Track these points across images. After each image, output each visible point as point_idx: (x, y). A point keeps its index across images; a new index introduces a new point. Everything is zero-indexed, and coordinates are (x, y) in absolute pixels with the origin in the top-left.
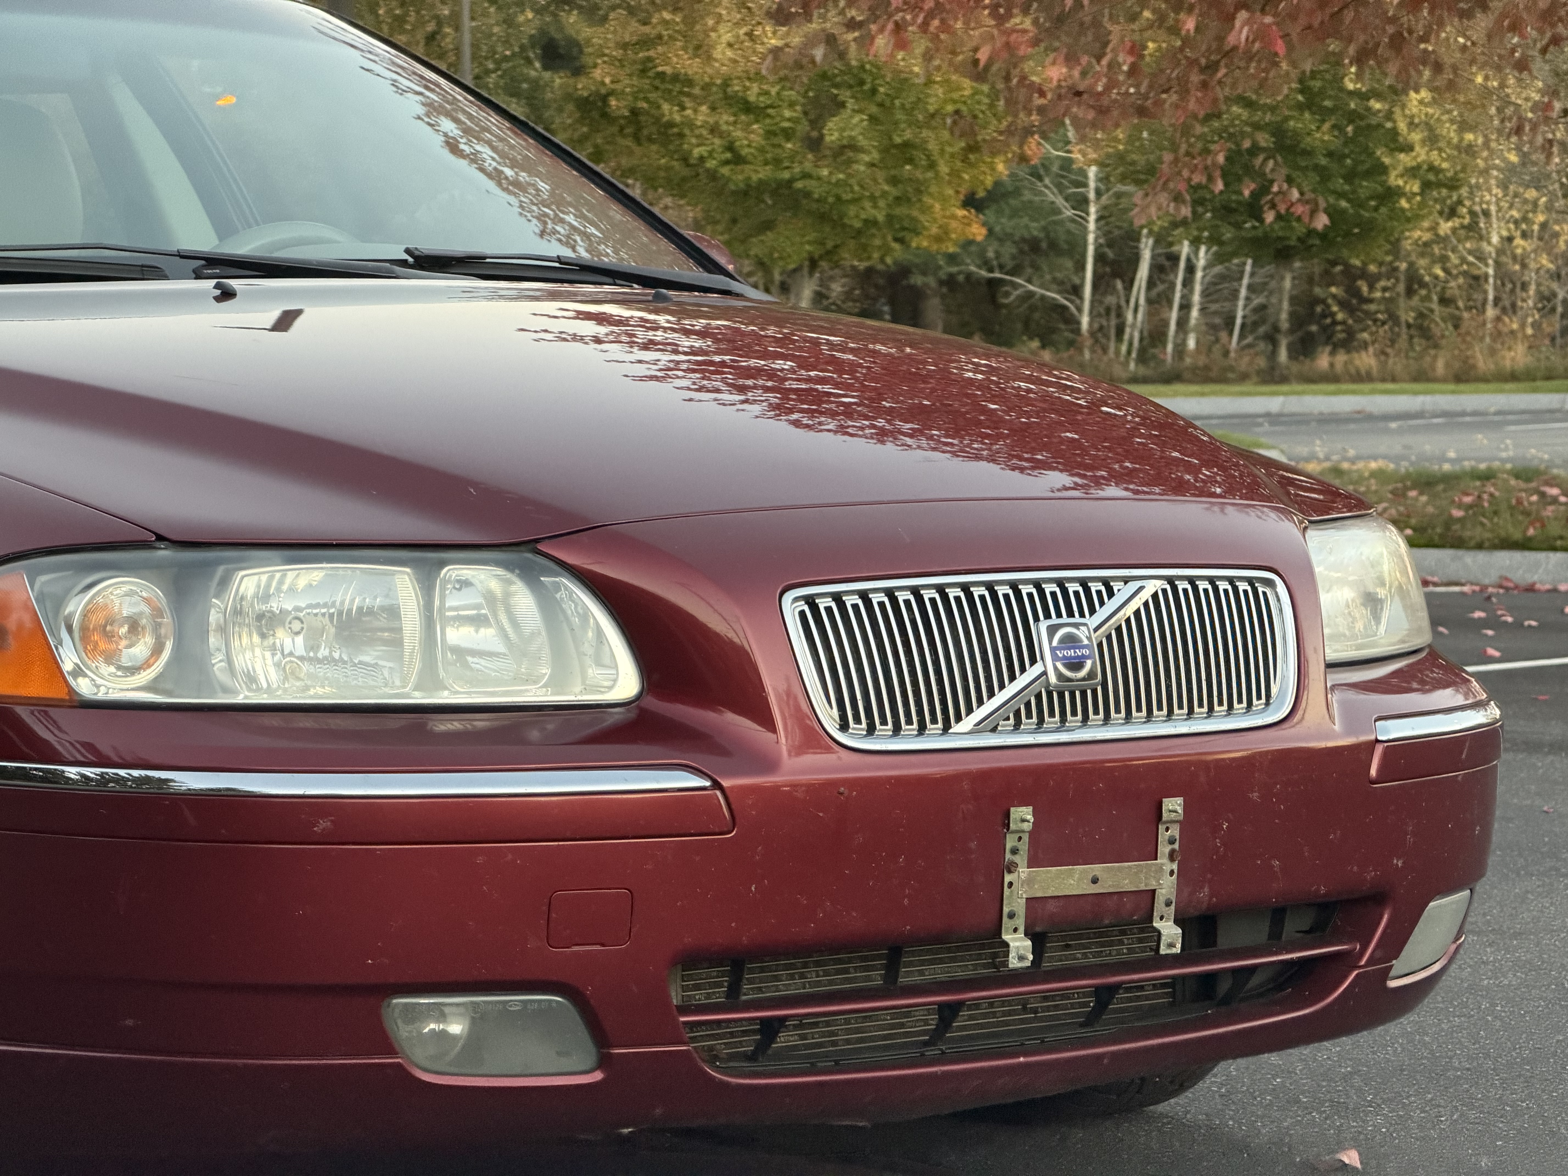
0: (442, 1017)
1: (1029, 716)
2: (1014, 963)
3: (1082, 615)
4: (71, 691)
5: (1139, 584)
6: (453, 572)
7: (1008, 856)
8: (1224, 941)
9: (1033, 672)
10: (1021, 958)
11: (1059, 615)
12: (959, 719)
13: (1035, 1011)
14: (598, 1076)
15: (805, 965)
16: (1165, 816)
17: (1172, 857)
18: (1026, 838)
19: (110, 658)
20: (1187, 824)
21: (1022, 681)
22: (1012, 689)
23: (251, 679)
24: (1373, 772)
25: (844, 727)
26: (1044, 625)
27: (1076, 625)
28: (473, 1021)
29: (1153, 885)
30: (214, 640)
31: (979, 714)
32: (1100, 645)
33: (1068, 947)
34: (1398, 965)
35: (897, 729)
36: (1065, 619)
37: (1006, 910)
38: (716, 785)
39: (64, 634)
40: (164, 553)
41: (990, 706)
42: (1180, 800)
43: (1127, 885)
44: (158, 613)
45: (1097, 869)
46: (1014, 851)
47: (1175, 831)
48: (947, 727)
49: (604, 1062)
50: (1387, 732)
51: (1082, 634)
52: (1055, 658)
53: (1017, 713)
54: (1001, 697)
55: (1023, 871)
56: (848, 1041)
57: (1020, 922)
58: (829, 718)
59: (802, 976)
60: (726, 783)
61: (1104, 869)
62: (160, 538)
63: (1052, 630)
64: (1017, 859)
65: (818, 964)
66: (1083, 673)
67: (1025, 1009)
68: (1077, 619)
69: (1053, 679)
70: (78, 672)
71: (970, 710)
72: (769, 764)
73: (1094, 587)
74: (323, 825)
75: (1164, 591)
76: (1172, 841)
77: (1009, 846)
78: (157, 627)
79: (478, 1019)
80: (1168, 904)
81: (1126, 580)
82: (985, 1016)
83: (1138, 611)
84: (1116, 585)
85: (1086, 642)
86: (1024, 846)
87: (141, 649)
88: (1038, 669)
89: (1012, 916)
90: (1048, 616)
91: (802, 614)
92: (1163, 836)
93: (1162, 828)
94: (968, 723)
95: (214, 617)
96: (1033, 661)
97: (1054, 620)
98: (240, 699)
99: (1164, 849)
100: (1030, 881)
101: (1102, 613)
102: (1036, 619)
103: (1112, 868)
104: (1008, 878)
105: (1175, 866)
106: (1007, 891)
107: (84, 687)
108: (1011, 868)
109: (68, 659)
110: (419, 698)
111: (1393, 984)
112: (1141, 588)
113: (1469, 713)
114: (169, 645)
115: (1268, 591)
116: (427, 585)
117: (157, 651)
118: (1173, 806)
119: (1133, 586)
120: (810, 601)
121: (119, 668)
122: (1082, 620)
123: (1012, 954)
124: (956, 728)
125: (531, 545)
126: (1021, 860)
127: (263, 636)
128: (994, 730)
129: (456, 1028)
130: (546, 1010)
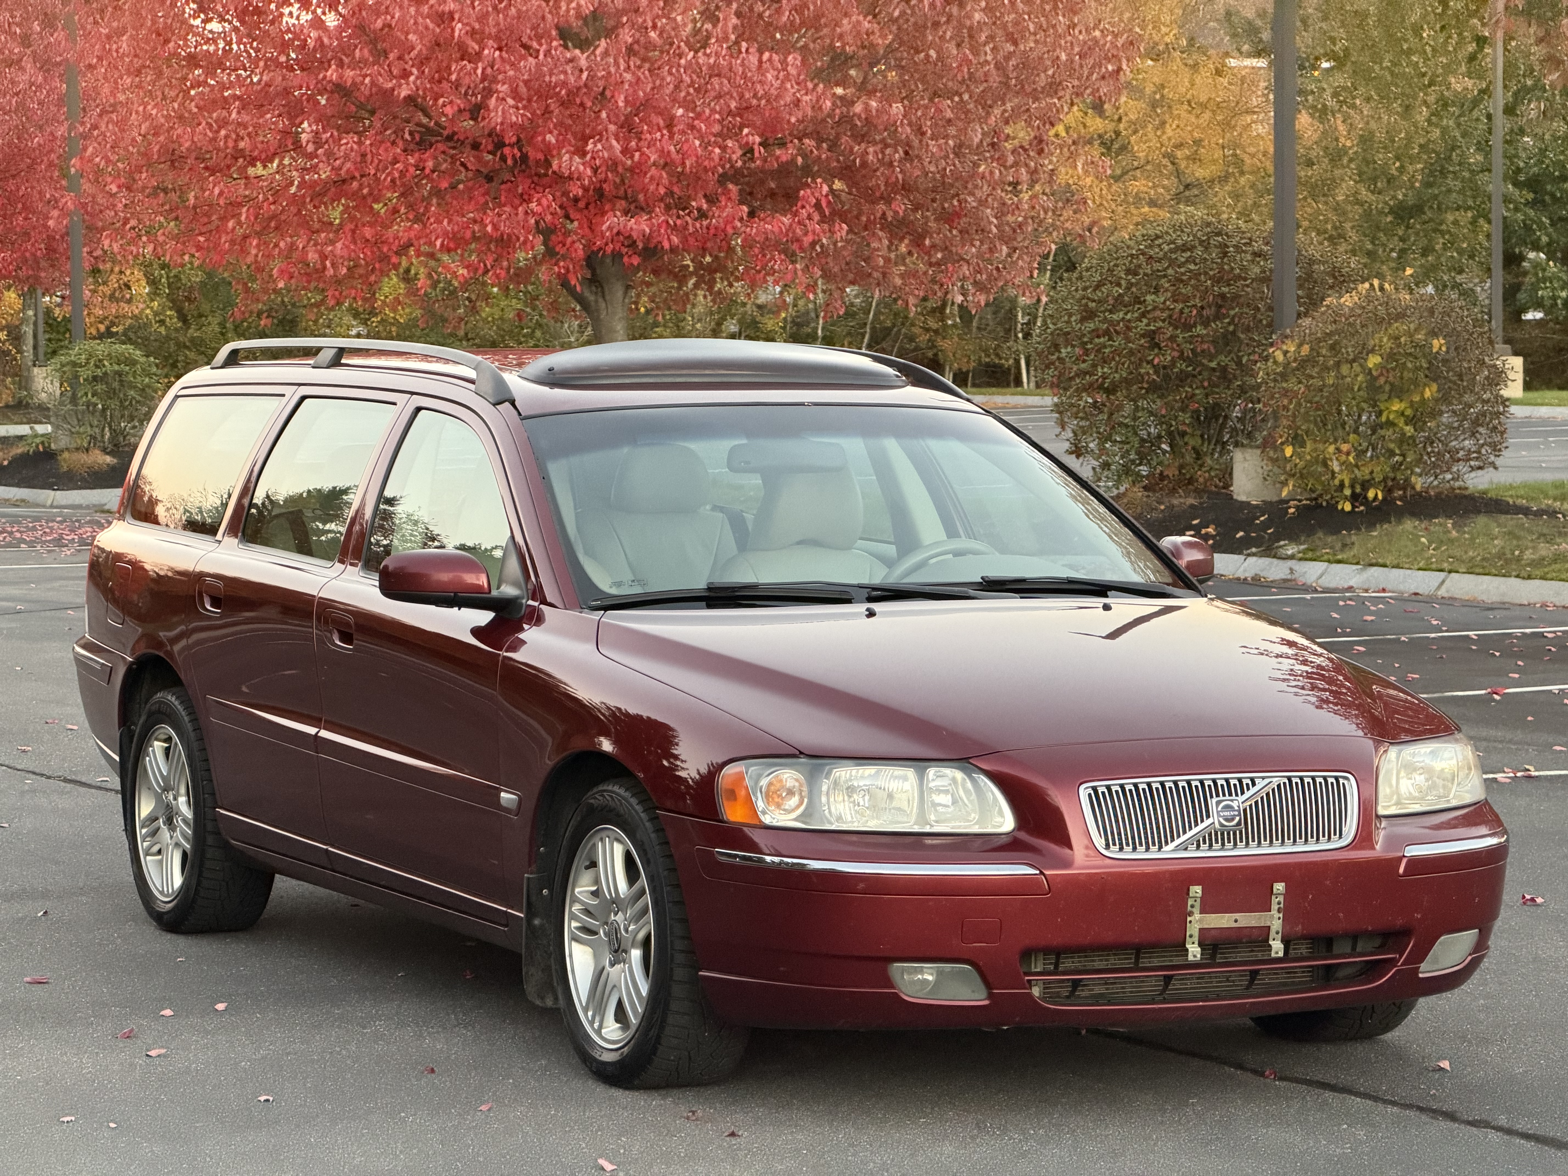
0: (922, 973)
1: (1205, 843)
2: (1190, 958)
3: (1237, 795)
4: (760, 821)
5: (1270, 780)
6: (932, 772)
7: (1189, 908)
8: (1336, 950)
9: (1207, 822)
10: (1195, 956)
11: (1224, 795)
12: (1167, 843)
13: (1233, 981)
14: (986, 1002)
15: (1108, 955)
16: (1275, 891)
17: (1279, 911)
18: (1199, 900)
19: (778, 806)
20: (1286, 895)
21: (1201, 826)
22: (1195, 830)
23: (839, 818)
24: (1401, 870)
25: (1107, 846)
26: (1215, 800)
27: (1232, 801)
28: (937, 975)
29: (1268, 924)
30: (824, 799)
31: (1177, 842)
32: (1245, 810)
33: (1252, 951)
34: (1423, 966)
35: (1135, 849)
36: (1227, 797)
37: (1188, 934)
38: (1042, 873)
39: (759, 794)
40: (803, 760)
41: (1183, 838)
42: (1283, 884)
43: (1254, 923)
44: (801, 785)
45: (1237, 916)
46: (1192, 906)
47: (1281, 899)
48: (1160, 847)
49: (990, 996)
50: (1409, 852)
51: (1235, 805)
52: (1219, 816)
53: (1198, 842)
54: (1189, 834)
55: (1197, 916)
56: (1131, 992)
57: (1196, 939)
58: (1100, 843)
59: (1107, 960)
60: (1047, 872)
61: (1240, 916)
62: (801, 753)
63: (1218, 803)
64: (1194, 910)
65: (1115, 955)
66: (1235, 823)
67: (1228, 981)
68: (1234, 797)
69: (1217, 825)
70: (764, 813)
71: (1173, 840)
72: (1068, 864)
73: (1245, 782)
74: (861, 886)
75: (1284, 784)
76: (1279, 903)
77: (1189, 904)
78: (801, 791)
79: (940, 973)
80: (1277, 933)
81: (1263, 778)
82: (1207, 983)
83: (1268, 793)
84: (1257, 781)
85: (1237, 808)
86: (1198, 905)
87: (794, 801)
88: (1210, 821)
89: (1191, 936)
90: (1218, 795)
91: (1090, 795)
92: (1274, 900)
93: (1273, 897)
94: (1172, 846)
95: (824, 788)
96: (1208, 816)
97: (1221, 798)
98: (833, 827)
99: (1275, 907)
100: (1200, 921)
101: (1247, 794)
102: (1211, 797)
103: (1246, 916)
104: (1189, 919)
105: (1281, 915)
106: (1188, 925)
107: (767, 820)
108: (1191, 914)
109: (760, 804)
110: (916, 829)
111: (1421, 975)
112: (1271, 782)
113: (1489, 839)
114: (806, 800)
115: (1346, 782)
116: (921, 776)
117: (801, 803)
118: (1279, 887)
119: (1267, 781)
120: (1095, 789)
121: (784, 810)
122: (1236, 798)
123: (1190, 955)
124: (1165, 849)
125: (966, 759)
126: (1196, 910)
127: (850, 797)
128: (1186, 849)
129: (930, 978)
130: (962, 972)
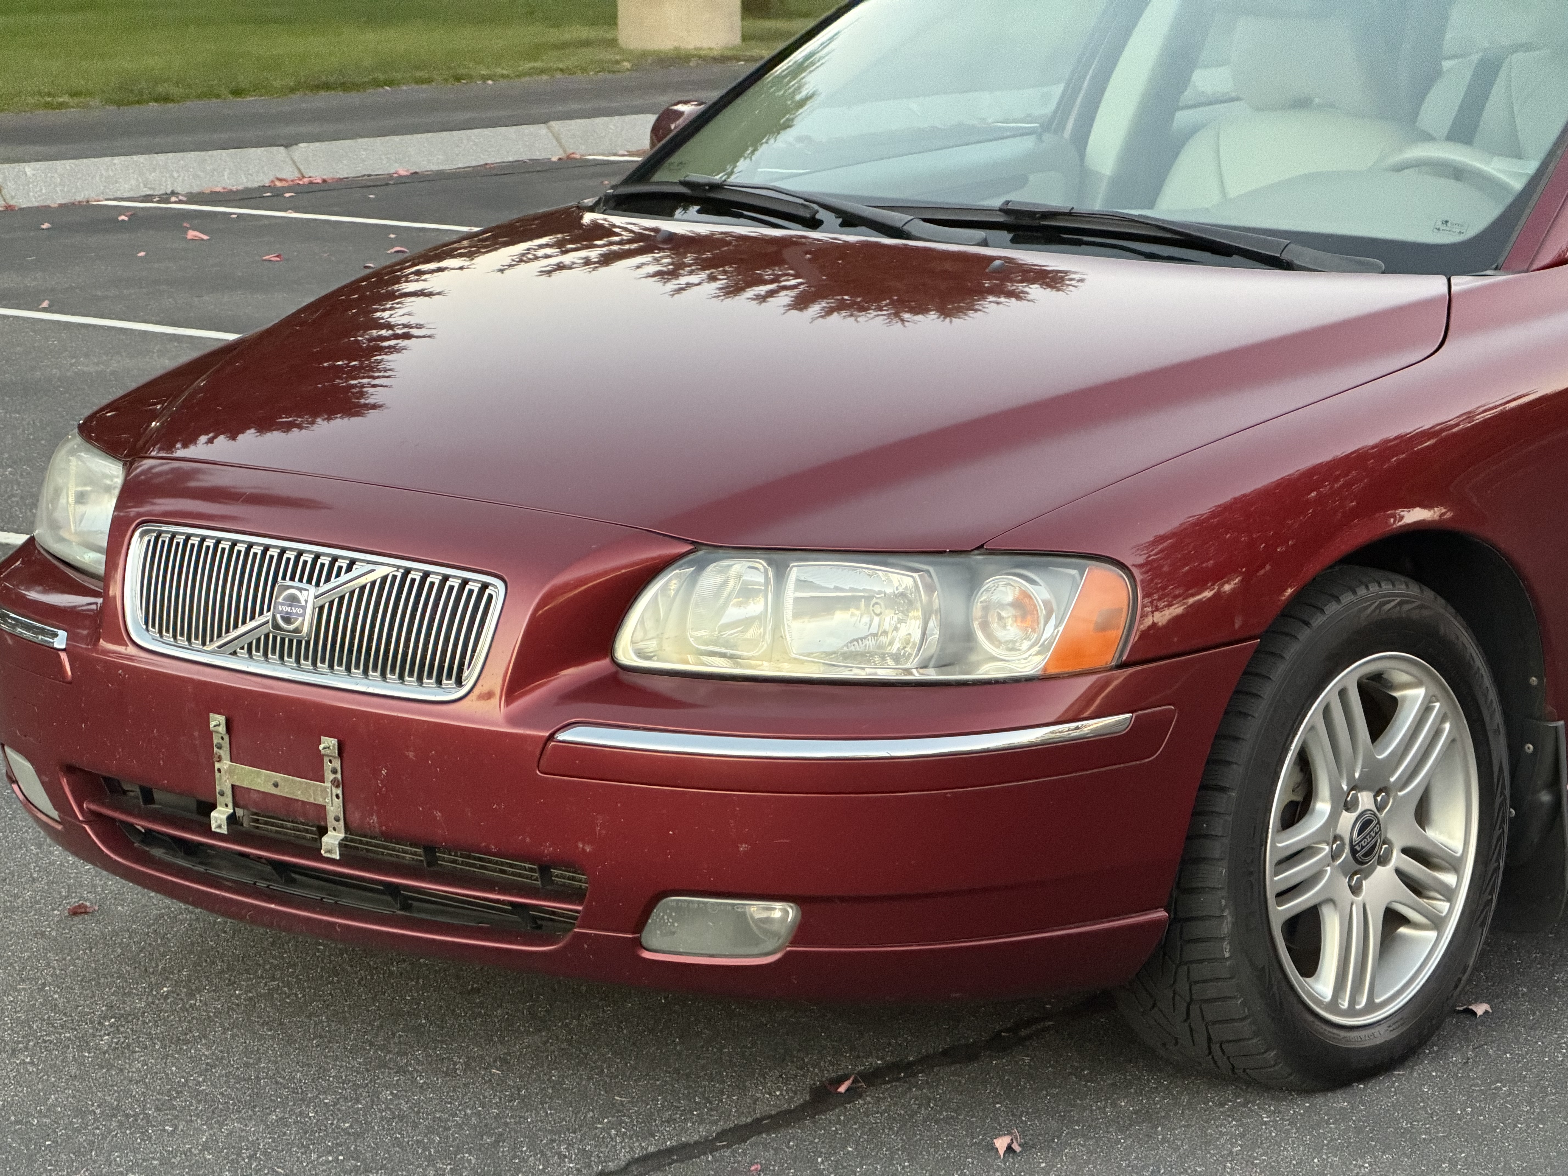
1: (257, 648)
2: (213, 828)
5: (371, 567)
7: (215, 749)
9: (265, 617)
10: (218, 826)
11: (301, 579)
12: (212, 639)
17: (336, 783)
18: (224, 739)
20: (344, 760)
21: (255, 622)
22: (247, 626)
25: (146, 626)
26: (279, 584)
27: (300, 590)
29: (323, 802)
31: (224, 640)
35: (174, 638)
36: (294, 583)
37: (218, 788)
38: (66, 648)
41: (233, 634)
42: (335, 741)
43: (303, 796)
45: (278, 777)
46: (219, 747)
47: (338, 764)
48: (203, 643)
49: (60, 818)
51: (302, 596)
52: (276, 612)
53: (250, 645)
54: (242, 630)
55: (227, 763)
57: (229, 800)
61: (283, 779)
63: (283, 590)
64: (221, 752)
66: (291, 627)
71: (219, 634)
75: (392, 577)
76: (334, 772)
77: (215, 742)
80: (338, 820)
81: (367, 562)
83: (364, 587)
84: (356, 564)
85: (303, 603)
86: (224, 745)
88: (268, 616)
89: (222, 793)
91: (149, 542)
92: (327, 766)
93: (323, 759)
94: (216, 645)
99: (329, 776)
100: (230, 772)
101: (335, 583)
102: (283, 578)
103: (288, 780)
104: (217, 765)
105: (339, 792)
106: (217, 774)
108: (218, 758)
112: (373, 571)
115: (494, 594)
118: (330, 744)
119: (367, 568)
120: (158, 535)
122: (307, 586)
123: (214, 824)
124: (208, 646)
126: (225, 754)
128: (231, 654)
